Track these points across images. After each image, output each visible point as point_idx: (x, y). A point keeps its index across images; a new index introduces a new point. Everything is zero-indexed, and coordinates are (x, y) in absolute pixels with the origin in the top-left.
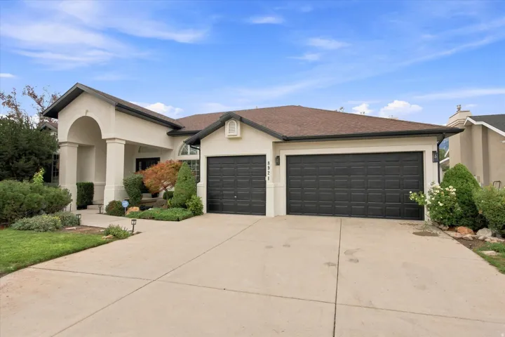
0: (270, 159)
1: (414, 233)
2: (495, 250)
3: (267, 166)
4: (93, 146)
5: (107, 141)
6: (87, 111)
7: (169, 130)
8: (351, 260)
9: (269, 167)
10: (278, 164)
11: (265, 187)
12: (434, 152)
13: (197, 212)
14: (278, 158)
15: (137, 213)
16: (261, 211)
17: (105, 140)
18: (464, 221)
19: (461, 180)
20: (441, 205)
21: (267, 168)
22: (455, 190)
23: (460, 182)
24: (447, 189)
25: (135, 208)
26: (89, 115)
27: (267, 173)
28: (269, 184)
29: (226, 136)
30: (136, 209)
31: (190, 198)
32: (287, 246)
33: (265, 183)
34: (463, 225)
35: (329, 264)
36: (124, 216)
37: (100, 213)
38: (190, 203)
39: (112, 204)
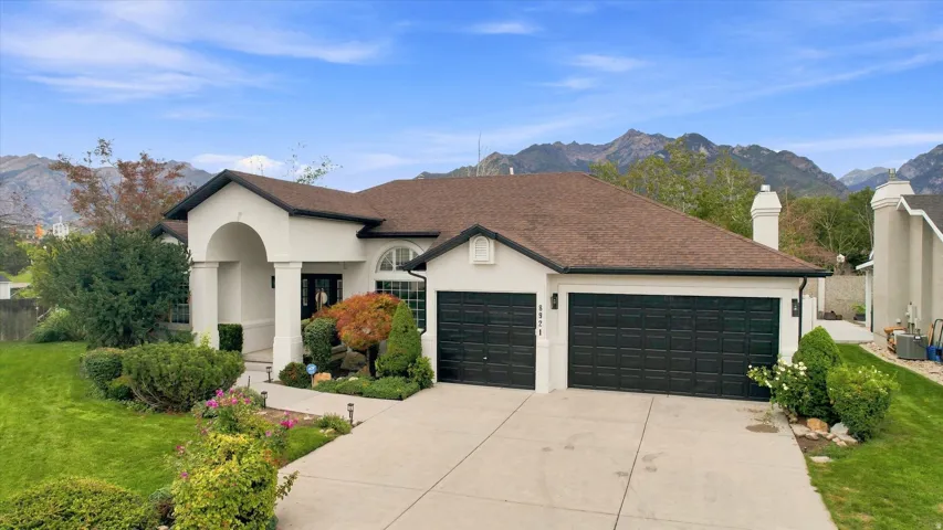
0: (543, 301)
1: (749, 428)
2: (829, 456)
3: (538, 312)
4: (238, 262)
5: (275, 266)
6: (240, 214)
7: (360, 228)
8: (648, 469)
9: (541, 315)
10: (555, 306)
11: (534, 344)
12: (794, 301)
13: (424, 384)
14: (555, 296)
15: (330, 382)
16: (528, 382)
17: (272, 264)
18: (817, 411)
19: (818, 352)
20: (786, 388)
21: (538, 316)
22: (805, 368)
23: (815, 354)
24: (796, 366)
25: (324, 374)
26: (244, 220)
27: (538, 323)
28: (540, 341)
29: (471, 262)
30: (326, 376)
31: (415, 362)
32: (569, 447)
33: (534, 338)
34: (815, 416)
35: (619, 474)
36: (311, 388)
37: (270, 381)
38: (415, 370)
39: (291, 368)
